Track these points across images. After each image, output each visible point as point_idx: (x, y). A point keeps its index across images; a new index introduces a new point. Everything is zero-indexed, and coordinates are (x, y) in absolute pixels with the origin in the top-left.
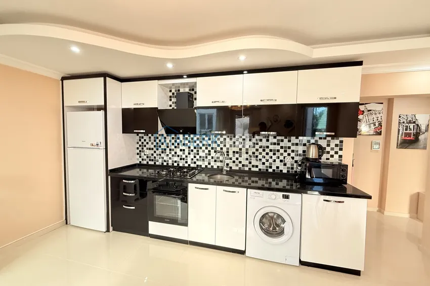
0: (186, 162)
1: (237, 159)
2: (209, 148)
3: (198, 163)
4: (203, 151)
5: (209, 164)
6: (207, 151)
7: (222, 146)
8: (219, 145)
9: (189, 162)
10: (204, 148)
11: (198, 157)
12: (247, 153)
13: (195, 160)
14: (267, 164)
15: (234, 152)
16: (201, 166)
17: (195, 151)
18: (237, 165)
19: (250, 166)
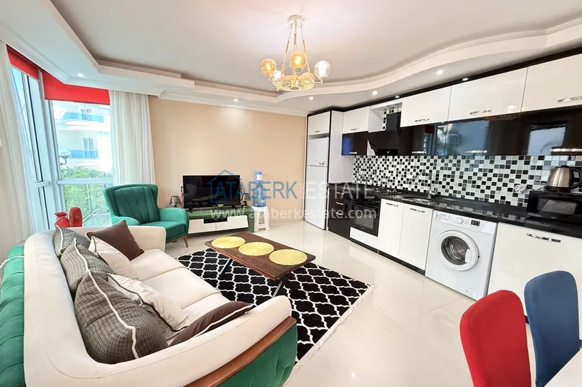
0: (394, 184)
1: (448, 184)
2: (418, 171)
3: (405, 186)
4: (411, 174)
5: (416, 187)
6: (414, 174)
7: (431, 168)
8: (428, 168)
9: (396, 184)
10: (412, 170)
11: (405, 179)
12: (461, 177)
13: (402, 182)
14: (488, 192)
15: (445, 176)
16: (407, 189)
17: (403, 173)
18: (447, 191)
19: (464, 193)
